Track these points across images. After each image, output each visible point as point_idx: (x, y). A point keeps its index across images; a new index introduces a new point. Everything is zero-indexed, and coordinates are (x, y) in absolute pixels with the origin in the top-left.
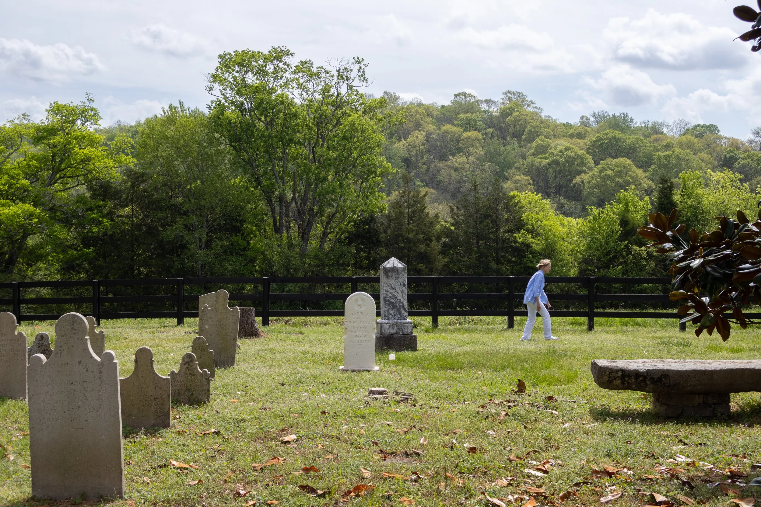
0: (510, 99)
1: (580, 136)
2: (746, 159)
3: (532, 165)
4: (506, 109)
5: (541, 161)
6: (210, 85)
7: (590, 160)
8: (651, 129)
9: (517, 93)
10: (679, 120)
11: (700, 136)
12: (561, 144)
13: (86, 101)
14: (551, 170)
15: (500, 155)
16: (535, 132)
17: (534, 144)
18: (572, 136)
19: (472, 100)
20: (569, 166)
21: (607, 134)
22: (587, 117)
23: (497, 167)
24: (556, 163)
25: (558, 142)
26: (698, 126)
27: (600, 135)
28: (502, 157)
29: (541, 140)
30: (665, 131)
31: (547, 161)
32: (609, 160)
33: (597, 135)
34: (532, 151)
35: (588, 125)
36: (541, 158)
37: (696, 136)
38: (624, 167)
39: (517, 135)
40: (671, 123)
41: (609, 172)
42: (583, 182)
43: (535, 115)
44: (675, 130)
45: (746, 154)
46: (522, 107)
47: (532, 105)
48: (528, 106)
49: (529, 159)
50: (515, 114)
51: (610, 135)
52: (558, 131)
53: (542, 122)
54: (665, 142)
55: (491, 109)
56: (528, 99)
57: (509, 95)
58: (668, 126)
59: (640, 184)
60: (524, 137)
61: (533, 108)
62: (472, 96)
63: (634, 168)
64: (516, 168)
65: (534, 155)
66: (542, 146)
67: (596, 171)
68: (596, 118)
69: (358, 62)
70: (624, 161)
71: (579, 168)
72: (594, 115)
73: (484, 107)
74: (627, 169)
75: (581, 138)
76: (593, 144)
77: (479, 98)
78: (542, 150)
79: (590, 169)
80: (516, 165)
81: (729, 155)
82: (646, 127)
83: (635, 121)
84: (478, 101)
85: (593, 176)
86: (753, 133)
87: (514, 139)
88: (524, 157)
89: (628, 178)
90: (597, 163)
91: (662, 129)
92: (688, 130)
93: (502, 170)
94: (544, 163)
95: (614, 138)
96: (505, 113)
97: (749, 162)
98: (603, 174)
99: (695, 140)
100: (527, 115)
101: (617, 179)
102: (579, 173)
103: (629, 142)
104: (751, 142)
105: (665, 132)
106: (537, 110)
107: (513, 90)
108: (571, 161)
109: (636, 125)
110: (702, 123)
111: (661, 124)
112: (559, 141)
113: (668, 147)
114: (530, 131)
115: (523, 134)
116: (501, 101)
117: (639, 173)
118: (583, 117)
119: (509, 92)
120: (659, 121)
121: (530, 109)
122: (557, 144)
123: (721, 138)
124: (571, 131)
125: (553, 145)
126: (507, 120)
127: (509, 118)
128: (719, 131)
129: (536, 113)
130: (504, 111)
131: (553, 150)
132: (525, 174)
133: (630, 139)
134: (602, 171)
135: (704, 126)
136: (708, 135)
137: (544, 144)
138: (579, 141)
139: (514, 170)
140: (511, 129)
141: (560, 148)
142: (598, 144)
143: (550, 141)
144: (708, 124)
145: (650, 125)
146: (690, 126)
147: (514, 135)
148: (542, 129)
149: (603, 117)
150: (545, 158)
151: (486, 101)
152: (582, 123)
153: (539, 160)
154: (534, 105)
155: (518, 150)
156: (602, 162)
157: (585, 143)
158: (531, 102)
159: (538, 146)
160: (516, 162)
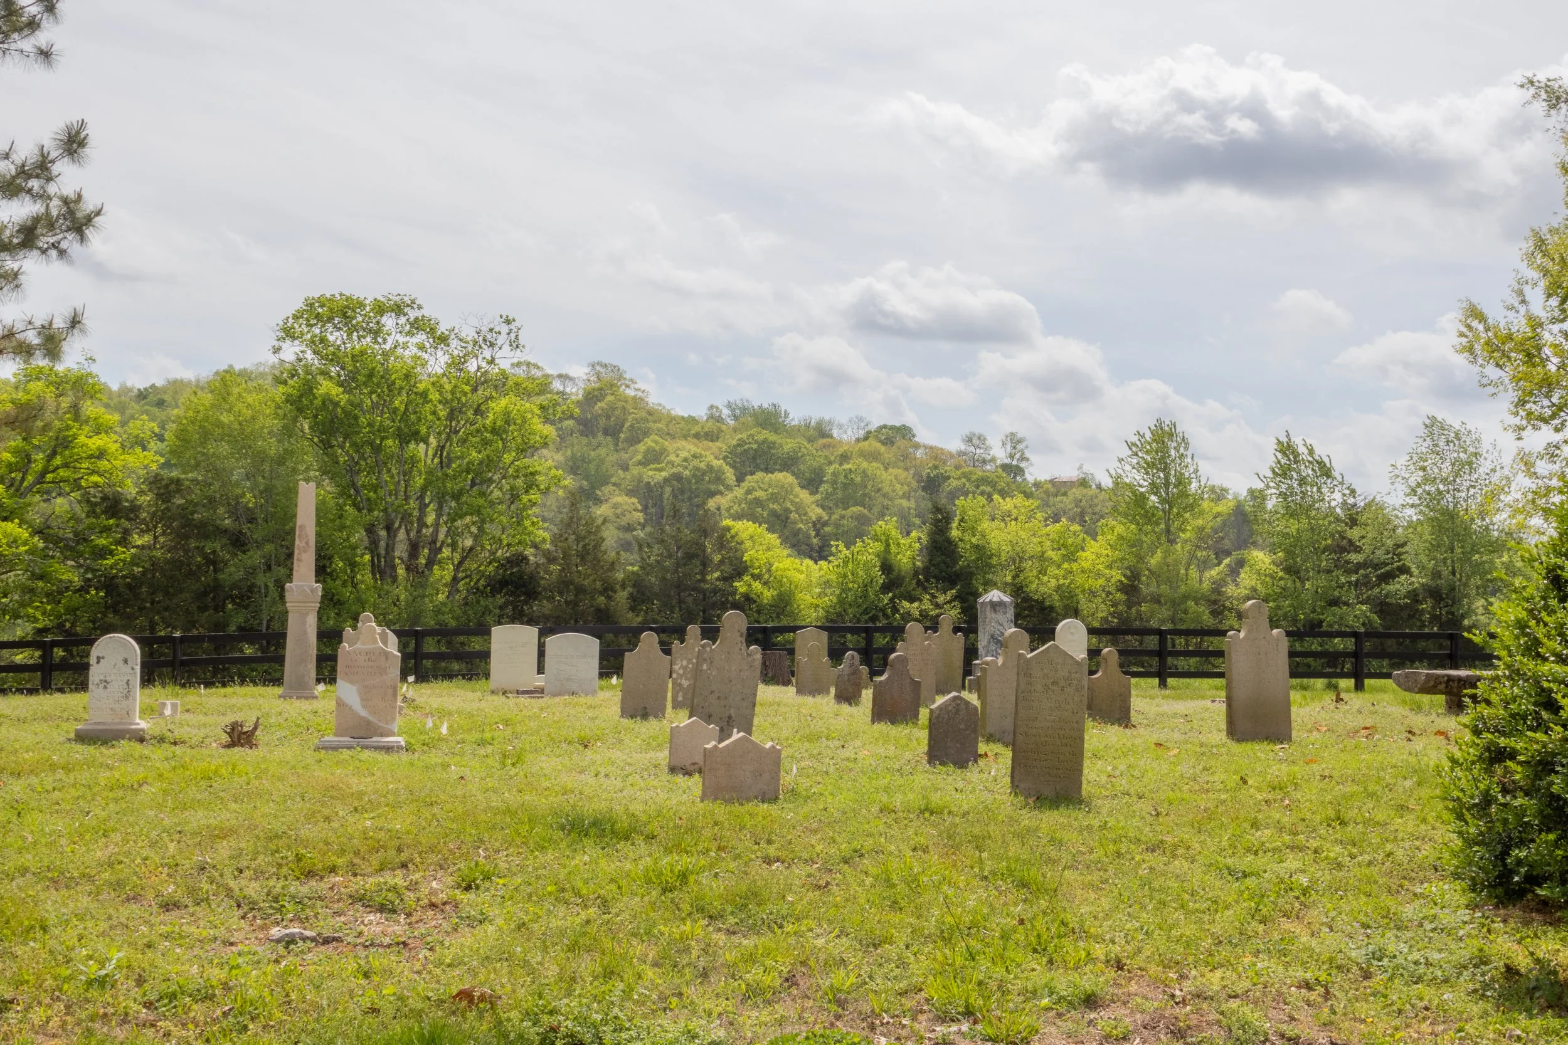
0: (598, 375)
1: (711, 436)
2: (959, 478)
3: (640, 480)
4: (594, 389)
5: (654, 475)
6: (277, 344)
7: (730, 475)
8: (814, 429)
9: (612, 365)
10: (857, 417)
11: (888, 442)
12: (684, 448)
13: (85, 363)
14: (668, 490)
15: (590, 462)
16: (639, 429)
17: (641, 447)
18: (697, 436)
19: (539, 374)
20: (697, 482)
21: (752, 436)
22: (717, 408)
23: (585, 483)
24: (678, 477)
25: (678, 445)
26: (885, 427)
27: (744, 436)
28: (592, 467)
29: (653, 441)
30: (835, 433)
31: (664, 474)
32: (760, 475)
33: (740, 436)
34: (639, 457)
35: (719, 420)
36: (655, 469)
37: (883, 443)
38: (782, 487)
39: (612, 432)
40: (844, 420)
41: (759, 494)
42: (719, 509)
43: (638, 402)
44: (849, 432)
45: (959, 473)
46: (619, 387)
47: (632, 386)
48: (628, 386)
49: (635, 471)
50: (610, 398)
51: (760, 438)
52: (673, 428)
53: (650, 413)
54: (841, 451)
55: (568, 390)
56: (627, 376)
57: (598, 368)
58: (840, 426)
59: (806, 514)
60: (622, 436)
61: (636, 390)
62: (538, 368)
63: (797, 489)
64: (615, 484)
65: (640, 463)
66: (654, 450)
67: (739, 492)
68: (733, 410)
69: (508, 322)
70: (784, 478)
71: (713, 487)
72: (729, 406)
73: (557, 385)
74: (787, 491)
75: (712, 441)
76: (732, 451)
77: (549, 371)
78: (653, 458)
79: (729, 488)
80: (613, 480)
81: (935, 472)
82: (808, 426)
83: (791, 416)
84: (547, 376)
85: (735, 500)
86: (964, 441)
87: (609, 438)
88: (625, 468)
89: (789, 505)
90: (740, 479)
91: (831, 430)
92: (869, 432)
93: (593, 487)
94: (657, 477)
95: (765, 441)
96: (592, 397)
97: (964, 485)
98: (749, 497)
99: (883, 449)
100: (626, 402)
101: (771, 506)
102: (712, 494)
103: (786, 448)
104: (960, 453)
105: (835, 435)
106: (640, 394)
107: (605, 361)
108: (699, 475)
109: (793, 423)
110: (890, 423)
111: (830, 423)
112: (682, 443)
113: (845, 458)
114: (632, 426)
115: (620, 431)
116: (585, 377)
117: (804, 496)
118: (712, 407)
119: (600, 364)
120: (827, 418)
121: (630, 393)
122: (678, 449)
123: (917, 446)
124: (696, 429)
125: (670, 449)
126: (596, 408)
127: (599, 404)
128: (914, 436)
129: (641, 399)
130: (589, 393)
131: (672, 457)
132: (631, 493)
133: (788, 445)
134: (749, 492)
135: (893, 428)
136: (900, 443)
137: (657, 448)
138: (710, 444)
139: (610, 488)
140: (602, 422)
141: (683, 454)
142: (739, 450)
143: (666, 443)
144: (898, 425)
145: (813, 423)
146: (873, 427)
147: (606, 432)
148: (651, 425)
149: (744, 409)
150: (660, 470)
151: (560, 376)
152: (711, 417)
153: (651, 473)
154: (637, 386)
155: (613, 458)
156: (749, 477)
157: (720, 449)
158: (632, 380)
159: (648, 451)
160: (612, 476)
